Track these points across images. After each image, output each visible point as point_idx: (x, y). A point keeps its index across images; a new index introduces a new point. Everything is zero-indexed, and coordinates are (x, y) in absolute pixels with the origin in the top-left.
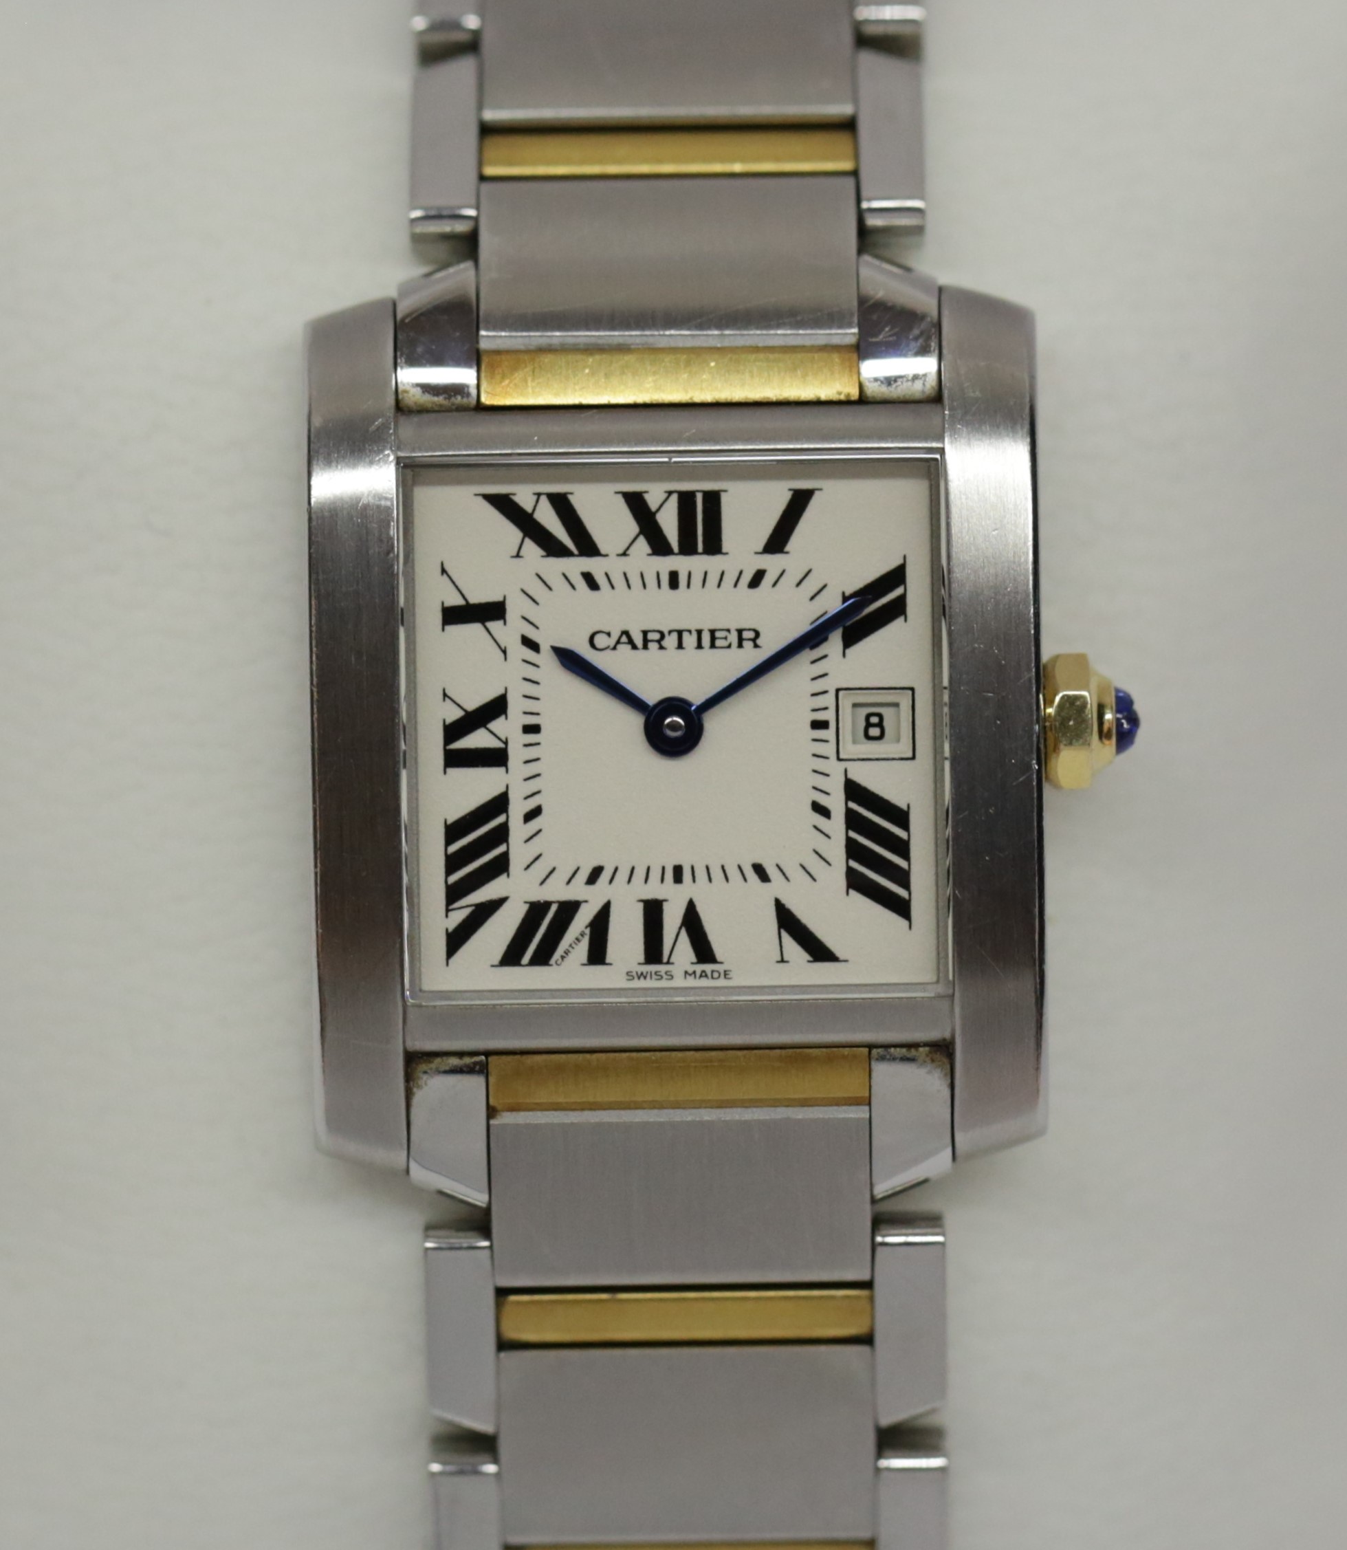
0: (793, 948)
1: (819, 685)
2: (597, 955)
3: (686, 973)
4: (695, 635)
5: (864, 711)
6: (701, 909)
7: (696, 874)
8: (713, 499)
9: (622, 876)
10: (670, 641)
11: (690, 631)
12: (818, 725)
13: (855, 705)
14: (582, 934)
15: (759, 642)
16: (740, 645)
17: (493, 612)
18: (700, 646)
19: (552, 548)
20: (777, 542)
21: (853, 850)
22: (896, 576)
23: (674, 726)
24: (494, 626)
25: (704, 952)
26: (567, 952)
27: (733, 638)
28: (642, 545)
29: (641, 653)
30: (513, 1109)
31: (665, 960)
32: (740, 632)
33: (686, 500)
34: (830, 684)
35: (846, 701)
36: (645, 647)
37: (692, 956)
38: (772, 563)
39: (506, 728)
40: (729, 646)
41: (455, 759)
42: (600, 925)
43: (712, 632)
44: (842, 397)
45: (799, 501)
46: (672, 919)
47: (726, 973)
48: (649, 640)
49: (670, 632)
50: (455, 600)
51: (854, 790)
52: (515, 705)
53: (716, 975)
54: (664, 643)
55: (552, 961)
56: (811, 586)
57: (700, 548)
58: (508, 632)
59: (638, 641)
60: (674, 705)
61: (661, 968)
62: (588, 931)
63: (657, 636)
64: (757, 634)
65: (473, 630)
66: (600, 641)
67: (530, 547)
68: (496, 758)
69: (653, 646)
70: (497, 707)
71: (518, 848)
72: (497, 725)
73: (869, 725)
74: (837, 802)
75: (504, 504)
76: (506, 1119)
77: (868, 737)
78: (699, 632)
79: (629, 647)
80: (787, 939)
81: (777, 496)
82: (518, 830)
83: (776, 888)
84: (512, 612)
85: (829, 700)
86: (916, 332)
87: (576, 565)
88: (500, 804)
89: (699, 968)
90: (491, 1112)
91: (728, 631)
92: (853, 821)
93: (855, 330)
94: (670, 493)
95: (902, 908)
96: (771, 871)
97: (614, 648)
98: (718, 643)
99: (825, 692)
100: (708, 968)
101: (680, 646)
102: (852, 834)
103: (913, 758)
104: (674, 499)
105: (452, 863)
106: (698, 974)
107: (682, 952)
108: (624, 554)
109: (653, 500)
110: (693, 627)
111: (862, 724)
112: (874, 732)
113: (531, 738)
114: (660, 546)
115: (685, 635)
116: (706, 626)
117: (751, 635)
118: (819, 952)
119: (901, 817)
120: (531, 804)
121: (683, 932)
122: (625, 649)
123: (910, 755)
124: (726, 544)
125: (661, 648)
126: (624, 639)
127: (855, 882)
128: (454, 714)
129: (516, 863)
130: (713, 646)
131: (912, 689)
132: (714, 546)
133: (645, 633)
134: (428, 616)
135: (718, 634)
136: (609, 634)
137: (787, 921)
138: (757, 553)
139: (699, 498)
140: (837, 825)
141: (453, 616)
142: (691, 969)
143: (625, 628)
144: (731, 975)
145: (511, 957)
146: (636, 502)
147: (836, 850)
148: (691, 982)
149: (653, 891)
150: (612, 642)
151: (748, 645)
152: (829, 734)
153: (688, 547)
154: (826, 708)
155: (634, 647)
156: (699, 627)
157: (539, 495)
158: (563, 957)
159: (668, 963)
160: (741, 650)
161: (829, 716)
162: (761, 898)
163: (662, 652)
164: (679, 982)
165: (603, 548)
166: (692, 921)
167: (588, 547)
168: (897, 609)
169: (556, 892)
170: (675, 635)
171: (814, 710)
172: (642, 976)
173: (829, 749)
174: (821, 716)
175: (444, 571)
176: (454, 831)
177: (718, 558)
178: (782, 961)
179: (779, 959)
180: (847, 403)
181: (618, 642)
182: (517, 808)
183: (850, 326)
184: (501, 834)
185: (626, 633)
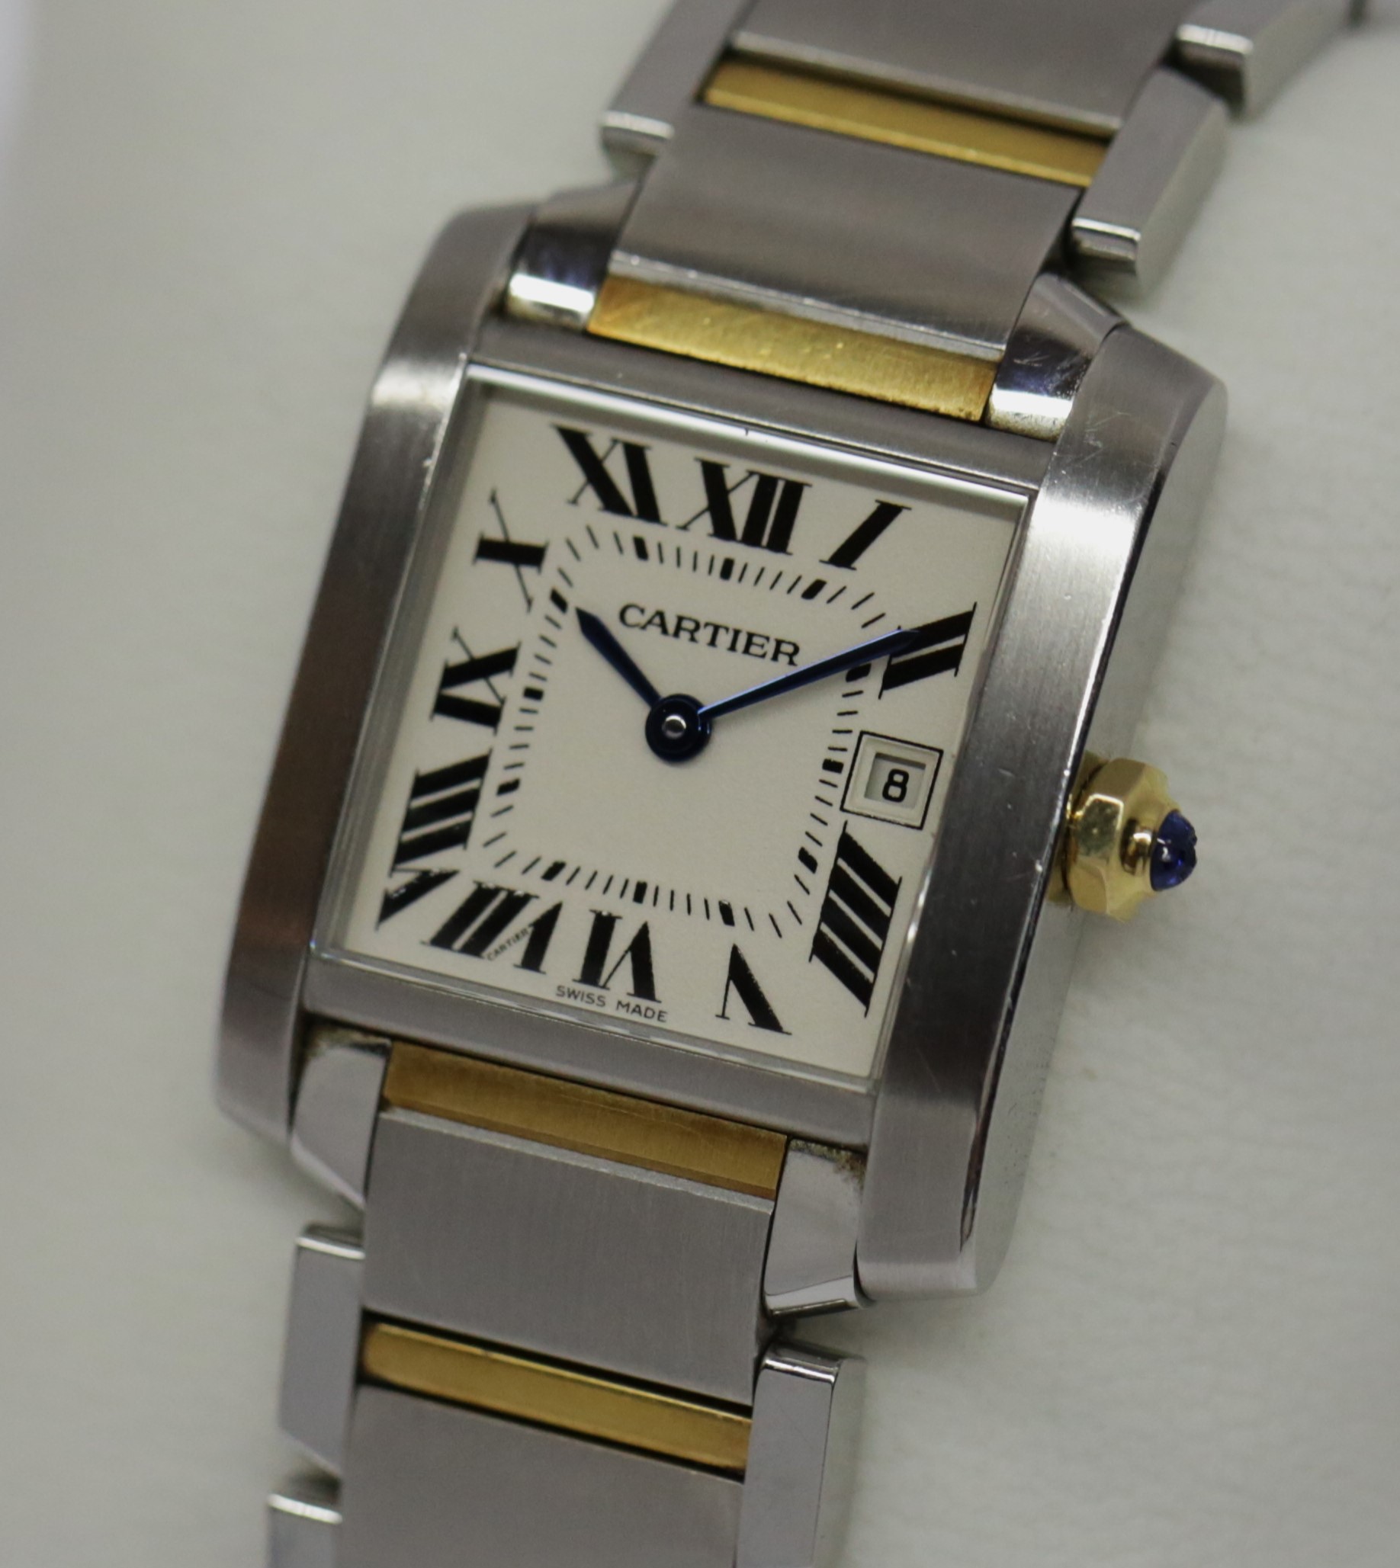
0: (737, 1003)
1: (845, 723)
2: (533, 959)
3: (620, 1003)
4: (731, 634)
5: (889, 766)
6: (653, 937)
7: (659, 897)
8: (794, 491)
9: (582, 879)
10: (704, 635)
11: (727, 629)
12: (832, 766)
13: (879, 756)
14: (524, 932)
15: (796, 659)
16: (775, 658)
17: (529, 556)
18: (733, 648)
19: (612, 502)
20: (846, 556)
21: (829, 912)
22: (960, 624)
23: (675, 726)
24: (528, 572)
25: (644, 984)
26: (502, 948)
27: (770, 648)
28: (706, 523)
29: (669, 640)
30: (408, 1107)
31: (602, 981)
32: (779, 643)
33: (766, 484)
34: (856, 724)
35: (869, 750)
36: (676, 634)
37: (630, 986)
38: (835, 577)
39: (508, 686)
40: (763, 656)
41: (447, 707)
42: (544, 927)
43: (750, 636)
44: (962, 415)
45: (884, 515)
46: (621, 940)
47: (661, 1015)
48: (683, 628)
49: (707, 625)
50: (495, 534)
51: (848, 848)
52: (525, 664)
53: (650, 1013)
54: (698, 635)
55: (485, 953)
56: (868, 611)
57: (765, 540)
58: (540, 581)
59: (671, 626)
60: (684, 704)
61: (596, 991)
62: (530, 930)
63: (690, 625)
64: (796, 650)
65: (503, 571)
66: (632, 616)
67: (591, 498)
68: (488, 715)
69: (685, 636)
70: (504, 661)
71: (483, 822)
72: (500, 681)
73: (891, 782)
74: (826, 856)
75: (577, 443)
76: (398, 1116)
77: (886, 795)
78: (737, 633)
79: (658, 630)
80: (734, 993)
81: (862, 504)
82: (489, 801)
83: (738, 934)
84: (550, 562)
85: (850, 742)
86: (1065, 364)
87: (632, 527)
88: (477, 767)
89: (635, 1001)
90: (383, 1104)
91: (768, 639)
92: (837, 880)
93: (1004, 347)
94: (751, 473)
95: (863, 991)
96: (738, 915)
97: (644, 627)
98: (754, 649)
99: (849, 732)
100: (644, 1003)
101: (713, 643)
102: (833, 895)
103: (920, 828)
104: (754, 481)
105: (412, 819)
106: (632, 1006)
107: (621, 980)
108: (685, 528)
109: (731, 476)
110: (733, 624)
111: (883, 779)
112: (895, 791)
113: (530, 703)
114: (723, 528)
115: (722, 632)
116: (746, 627)
117: (789, 649)
118: (763, 1016)
119: (889, 889)
120: (509, 776)
121: (628, 957)
122: (654, 631)
123: (918, 823)
124: (793, 544)
125: (693, 639)
126: (657, 620)
127: (822, 949)
128: (458, 657)
129: (477, 836)
130: (746, 651)
131: (941, 752)
132: (780, 543)
133: (680, 619)
134: (463, 545)
135: (756, 640)
136: (642, 611)
137: (739, 973)
138: (822, 561)
139: (780, 487)
140: (819, 881)
141: (490, 550)
142: (625, 1000)
143: (661, 608)
144: (666, 1017)
145: (444, 939)
146: (713, 475)
147: (811, 910)
148: (622, 1013)
149: (609, 904)
150: (643, 620)
151: (783, 659)
152: (839, 779)
153: (752, 537)
154: (844, 750)
155: (665, 631)
156: (738, 627)
157: (615, 441)
158: (497, 952)
159: (604, 987)
160: (773, 664)
161: (845, 759)
162: (719, 940)
163: (692, 645)
164: (610, 1009)
165: (664, 515)
166: (641, 947)
167: (649, 510)
168: (951, 660)
169: (511, 879)
170: (710, 630)
171: (832, 749)
172: (573, 994)
173: (835, 796)
174: (836, 757)
175: (493, 500)
176: (423, 784)
177: (780, 556)
178: (723, 1016)
179: (720, 1013)
180: (966, 422)
181: (650, 622)
182: (495, 776)
183: (999, 341)
184: (469, 801)
185: (660, 614)
